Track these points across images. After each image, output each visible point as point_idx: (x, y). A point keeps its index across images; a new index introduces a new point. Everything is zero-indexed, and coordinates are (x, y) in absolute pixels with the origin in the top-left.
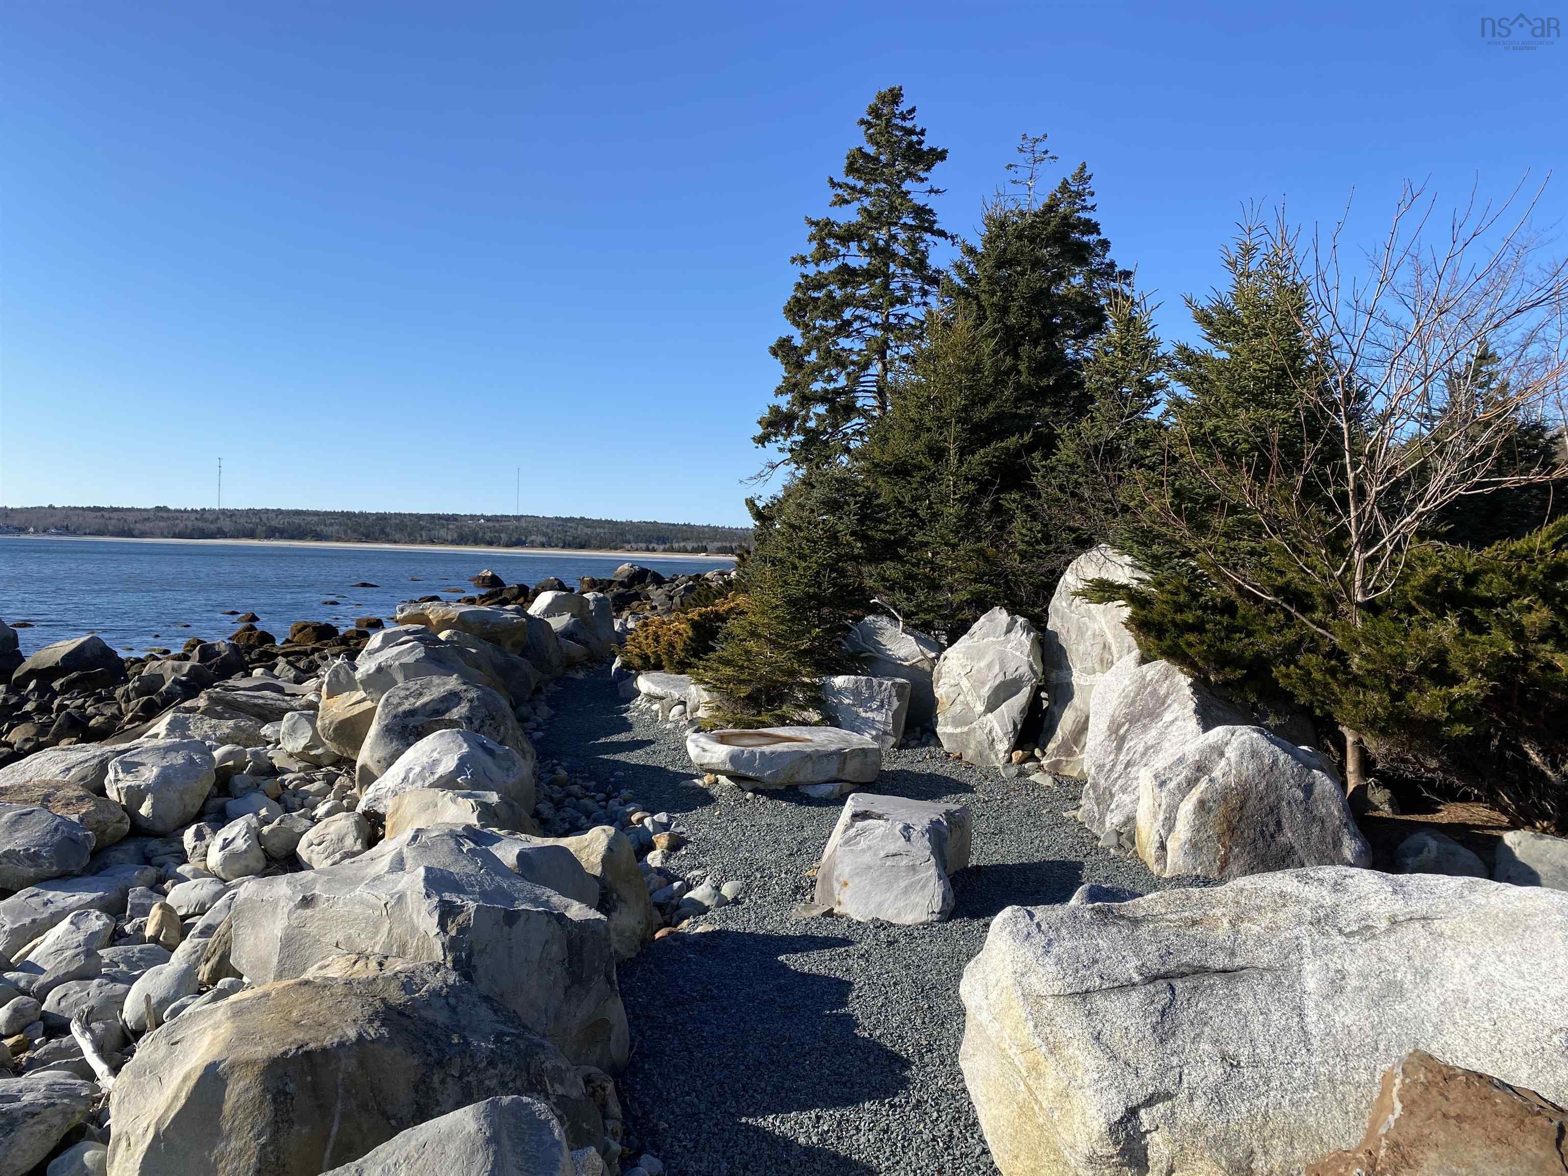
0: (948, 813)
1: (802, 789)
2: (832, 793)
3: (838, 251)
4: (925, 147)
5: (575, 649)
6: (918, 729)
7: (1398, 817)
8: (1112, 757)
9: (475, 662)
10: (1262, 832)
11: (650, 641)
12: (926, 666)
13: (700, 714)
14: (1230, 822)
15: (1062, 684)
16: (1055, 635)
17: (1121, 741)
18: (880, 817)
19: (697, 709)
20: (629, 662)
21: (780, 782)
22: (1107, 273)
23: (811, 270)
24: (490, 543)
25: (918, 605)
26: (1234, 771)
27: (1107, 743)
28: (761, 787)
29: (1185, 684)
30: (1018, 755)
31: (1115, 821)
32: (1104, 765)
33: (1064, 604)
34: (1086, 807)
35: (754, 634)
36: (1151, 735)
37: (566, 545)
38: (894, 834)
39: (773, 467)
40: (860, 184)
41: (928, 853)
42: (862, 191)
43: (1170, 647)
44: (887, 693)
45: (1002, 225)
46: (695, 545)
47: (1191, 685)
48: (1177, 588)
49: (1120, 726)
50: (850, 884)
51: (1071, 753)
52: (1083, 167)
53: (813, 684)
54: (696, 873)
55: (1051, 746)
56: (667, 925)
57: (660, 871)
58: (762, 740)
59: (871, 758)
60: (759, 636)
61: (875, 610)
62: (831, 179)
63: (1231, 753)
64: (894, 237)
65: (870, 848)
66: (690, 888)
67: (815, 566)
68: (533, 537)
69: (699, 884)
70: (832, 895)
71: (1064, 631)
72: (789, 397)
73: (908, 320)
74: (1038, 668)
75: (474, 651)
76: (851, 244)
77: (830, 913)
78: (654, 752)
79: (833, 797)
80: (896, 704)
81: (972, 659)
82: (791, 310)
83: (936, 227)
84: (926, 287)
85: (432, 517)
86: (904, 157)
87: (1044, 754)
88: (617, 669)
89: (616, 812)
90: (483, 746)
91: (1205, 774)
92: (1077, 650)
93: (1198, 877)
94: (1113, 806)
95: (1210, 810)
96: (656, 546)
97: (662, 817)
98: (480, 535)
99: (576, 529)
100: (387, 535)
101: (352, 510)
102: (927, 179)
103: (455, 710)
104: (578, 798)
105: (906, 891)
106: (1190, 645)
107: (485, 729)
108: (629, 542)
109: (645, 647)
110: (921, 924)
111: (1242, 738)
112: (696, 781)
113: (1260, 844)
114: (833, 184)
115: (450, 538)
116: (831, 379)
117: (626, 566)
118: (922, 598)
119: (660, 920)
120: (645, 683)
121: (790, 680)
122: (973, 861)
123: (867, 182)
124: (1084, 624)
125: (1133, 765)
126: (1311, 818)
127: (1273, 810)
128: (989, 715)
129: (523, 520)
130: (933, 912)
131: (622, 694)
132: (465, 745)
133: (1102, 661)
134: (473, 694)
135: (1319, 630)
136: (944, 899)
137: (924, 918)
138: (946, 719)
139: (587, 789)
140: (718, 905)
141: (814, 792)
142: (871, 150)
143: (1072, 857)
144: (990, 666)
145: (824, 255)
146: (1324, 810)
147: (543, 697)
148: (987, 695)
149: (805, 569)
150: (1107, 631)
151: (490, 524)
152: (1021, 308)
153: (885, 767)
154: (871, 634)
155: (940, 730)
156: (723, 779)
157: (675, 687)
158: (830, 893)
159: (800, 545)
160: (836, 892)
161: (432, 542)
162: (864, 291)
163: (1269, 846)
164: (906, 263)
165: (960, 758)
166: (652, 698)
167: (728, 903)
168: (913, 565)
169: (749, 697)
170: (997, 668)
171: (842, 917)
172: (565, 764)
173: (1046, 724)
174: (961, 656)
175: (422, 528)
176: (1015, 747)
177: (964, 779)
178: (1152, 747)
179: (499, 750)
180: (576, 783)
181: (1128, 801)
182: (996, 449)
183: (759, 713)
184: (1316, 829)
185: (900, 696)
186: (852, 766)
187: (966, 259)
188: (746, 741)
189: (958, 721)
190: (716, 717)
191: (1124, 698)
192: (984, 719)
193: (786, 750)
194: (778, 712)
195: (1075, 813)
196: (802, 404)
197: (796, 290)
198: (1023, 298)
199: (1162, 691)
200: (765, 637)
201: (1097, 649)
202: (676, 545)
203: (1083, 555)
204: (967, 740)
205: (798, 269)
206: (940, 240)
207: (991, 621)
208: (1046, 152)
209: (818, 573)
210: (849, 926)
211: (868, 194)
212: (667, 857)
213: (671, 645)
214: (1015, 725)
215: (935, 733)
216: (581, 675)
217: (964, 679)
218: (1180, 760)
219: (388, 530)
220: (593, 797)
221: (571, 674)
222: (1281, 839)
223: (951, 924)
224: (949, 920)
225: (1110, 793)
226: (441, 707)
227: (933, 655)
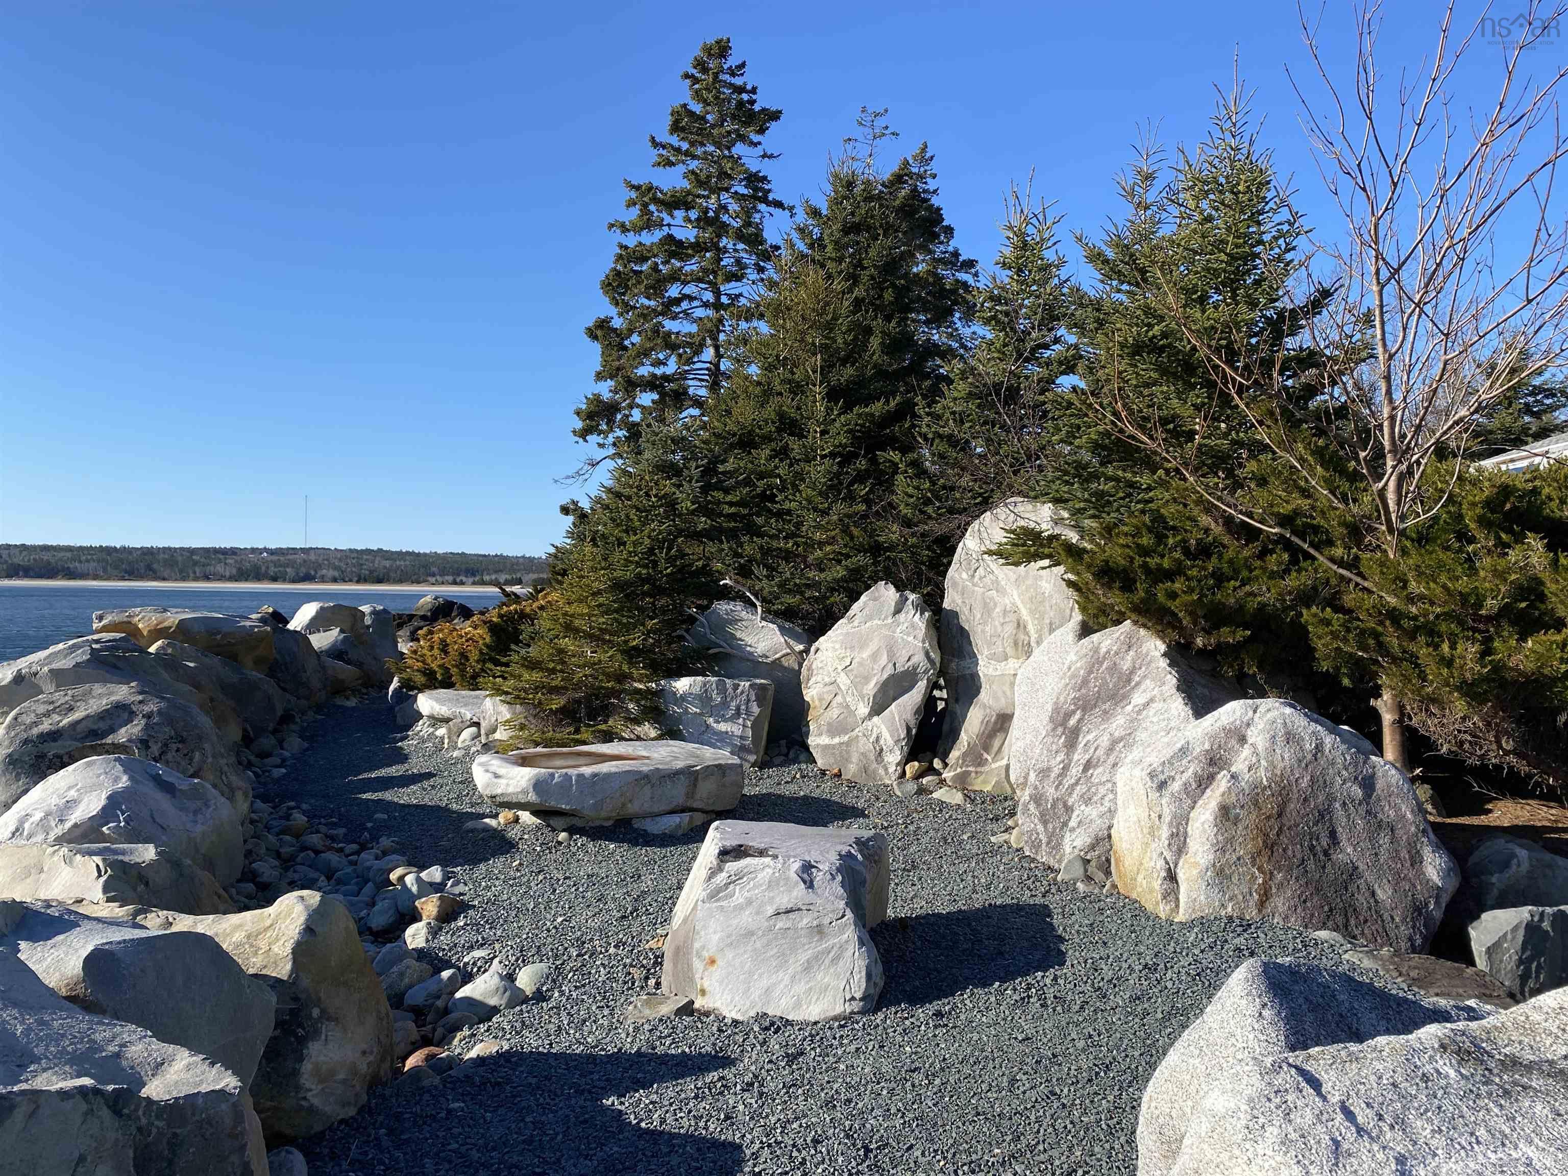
0: (860, 843)
1: (636, 824)
2: (679, 826)
3: (663, 220)
4: (757, 107)
5: (344, 670)
6: (783, 742)
7: (1448, 821)
8: (1061, 757)
9: (192, 679)
10: (1312, 848)
11: (436, 652)
12: (791, 663)
13: (497, 736)
14: (1266, 835)
15: (964, 676)
16: (955, 615)
17: (1072, 738)
18: (762, 853)
19: (494, 731)
20: (410, 680)
21: (607, 813)
22: (951, 263)
23: (631, 240)
24: (274, 579)
25: (781, 585)
26: (1263, 763)
27: (1049, 740)
28: (579, 823)
29: (1158, 654)
30: (912, 768)
31: (1078, 843)
32: (1049, 769)
33: (964, 576)
34: (1026, 828)
35: (570, 629)
36: (1118, 723)
37: (360, 580)
38: (787, 879)
39: (594, 464)
40: (685, 146)
41: (842, 904)
42: (687, 153)
43: (1142, 601)
44: (744, 697)
45: (850, 185)
46: (508, 577)
47: (1165, 655)
48: (1137, 528)
49: (1069, 715)
50: (720, 962)
51: (980, 762)
52: (924, 149)
53: (649, 691)
54: (478, 954)
55: (954, 755)
56: (426, 1042)
57: (421, 954)
58: (582, 760)
59: (731, 778)
60: (577, 630)
61: (725, 594)
62: (653, 138)
63: (1257, 737)
64: (724, 208)
65: (749, 902)
66: (468, 978)
67: (647, 541)
68: (324, 572)
69: (482, 970)
70: (692, 980)
71: (966, 610)
72: (610, 383)
73: (743, 300)
74: (935, 656)
75: (192, 665)
76: (677, 213)
77: (688, 1009)
78: (433, 787)
79: (680, 832)
80: (756, 710)
81: (852, 648)
82: (610, 284)
83: (771, 197)
84: (762, 264)
85: (206, 551)
86: (734, 117)
87: (946, 765)
88: (395, 689)
89: (369, 868)
90: (158, 781)
91: (1221, 769)
92: (983, 631)
93: (1230, 919)
94: (1072, 824)
95: (1236, 821)
96: (464, 579)
97: (434, 873)
98: (263, 569)
99: (373, 562)
100: (154, 572)
101: (113, 545)
102: (760, 143)
103: (123, 730)
104: (317, 852)
105: (808, 968)
106: (1173, 596)
107: (169, 756)
108: (434, 575)
109: (429, 661)
110: (835, 1018)
111: (1269, 715)
112: (487, 820)
113: (1311, 865)
114: (655, 143)
115: (228, 574)
116: (659, 363)
117: (428, 599)
118: (788, 575)
119: (415, 1035)
120: (426, 703)
121: (618, 687)
122: (890, 913)
123: (692, 144)
124: (992, 599)
125: (1096, 766)
126: (1377, 825)
127: (1324, 814)
128: (875, 719)
129: (312, 552)
130: (853, 999)
131: (400, 721)
132: (125, 778)
133: (1016, 644)
134: (152, 706)
135: (1341, 571)
136: (869, 976)
137: (839, 1009)
138: (819, 728)
139: (333, 838)
140: (511, 1005)
141: (656, 827)
142: (697, 108)
143: (1026, 898)
144: (875, 657)
145: (648, 224)
146: (1392, 813)
147: (293, 727)
148: (872, 693)
149: (635, 544)
150: (1021, 606)
151: (275, 558)
152: (872, 278)
153: (746, 791)
154: (722, 626)
155: (812, 741)
156: (526, 817)
157: (465, 705)
158: (686, 977)
159: (627, 516)
160: (697, 976)
161: (207, 578)
162: (691, 267)
163: (1324, 867)
164: (740, 236)
165: (839, 775)
166: (437, 721)
167: (526, 1000)
168: (771, 537)
169: (563, 710)
170: (884, 659)
171: (707, 1014)
172: (305, 806)
173: (946, 727)
174: (837, 646)
175: (196, 563)
176: (910, 757)
177: (850, 801)
178: (1121, 739)
179: (183, 784)
180: (318, 832)
181: (1094, 814)
182: (859, 415)
183: (577, 731)
184: (1384, 840)
185: (760, 701)
186: (706, 788)
187: (810, 222)
188: (558, 763)
189: (835, 729)
190: (518, 737)
191: (1071, 678)
192: (869, 724)
193: (613, 770)
194: (603, 727)
195: (1006, 836)
196: (626, 390)
197: (617, 261)
198: (875, 266)
199: (1126, 665)
200: (584, 631)
201: (1010, 629)
202: (487, 578)
203: (988, 513)
204: (848, 752)
205: (618, 236)
206: (777, 212)
207: (875, 599)
208: (887, 127)
209: (651, 551)
210: (720, 1030)
211: (694, 157)
212: (434, 932)
213: (464, 656)
214: (909, 729)
215: (806, 748)
216: (352, 703)
217: (842, 674)
218: (1184, 751)
219: (155, 566)
220: (341, 850)
221: (339, 701)
222: (1339, 857)
223: (880, 1016)
224: (875, 1011)
225: (1065, 805)
226: (102, 725)
227: (801, 647)
